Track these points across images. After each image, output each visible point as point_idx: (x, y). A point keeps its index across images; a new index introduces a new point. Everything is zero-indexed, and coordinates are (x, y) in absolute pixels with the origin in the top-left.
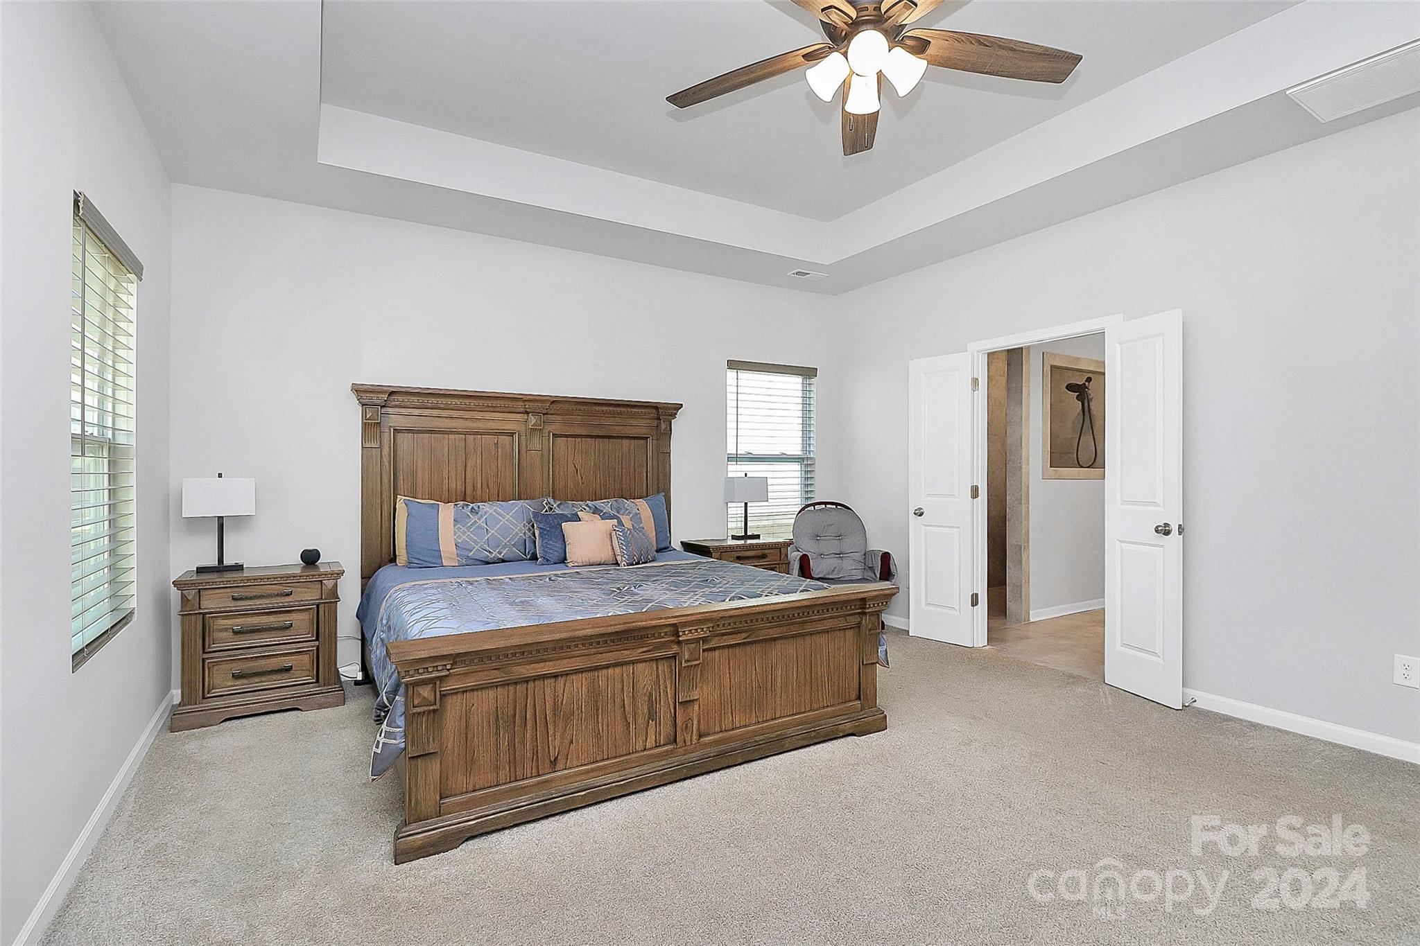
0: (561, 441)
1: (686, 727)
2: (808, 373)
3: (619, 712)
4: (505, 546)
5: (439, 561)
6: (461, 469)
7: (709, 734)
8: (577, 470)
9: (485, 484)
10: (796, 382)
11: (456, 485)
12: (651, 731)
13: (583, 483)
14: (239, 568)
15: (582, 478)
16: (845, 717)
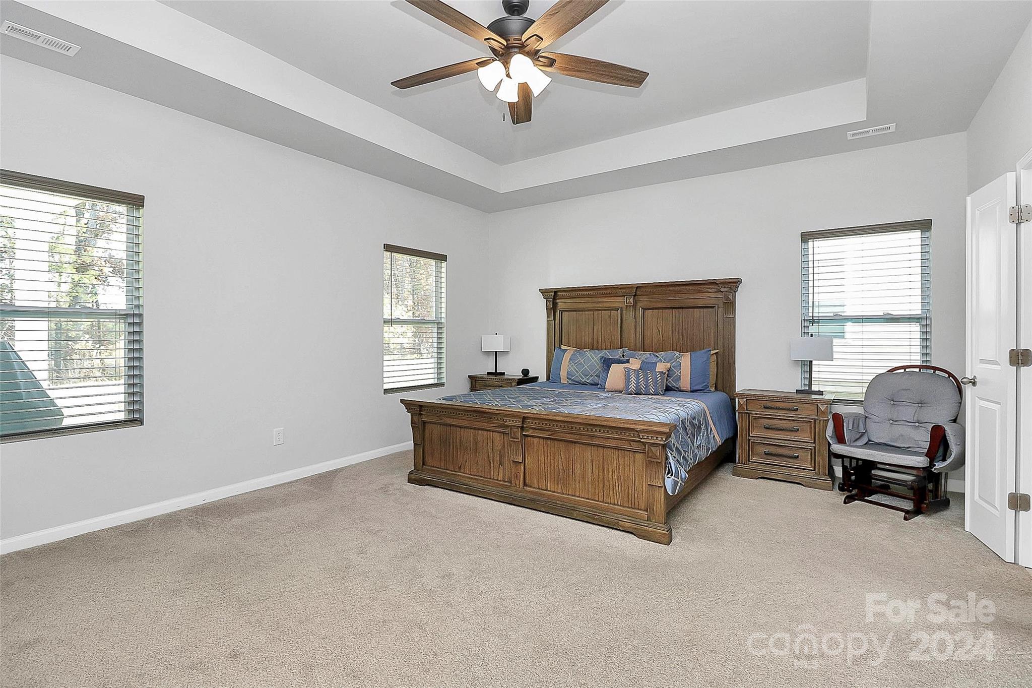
0: (649, 312)
1: (517, 476)
2: (924, 226)
3: (486, 455)
4: (591, 376)
5: (559, 380)
6: (591, 331)
7: (531, 487)
8: (659, 331)
9: (603, 341)
10: (915, 236)
11: (588, 340)
12: (501, 471)
13: (663, 341)
14: (503, 374)
15: (663, 337)
16: (628, 518)
